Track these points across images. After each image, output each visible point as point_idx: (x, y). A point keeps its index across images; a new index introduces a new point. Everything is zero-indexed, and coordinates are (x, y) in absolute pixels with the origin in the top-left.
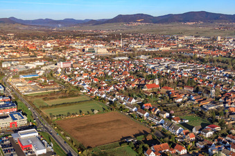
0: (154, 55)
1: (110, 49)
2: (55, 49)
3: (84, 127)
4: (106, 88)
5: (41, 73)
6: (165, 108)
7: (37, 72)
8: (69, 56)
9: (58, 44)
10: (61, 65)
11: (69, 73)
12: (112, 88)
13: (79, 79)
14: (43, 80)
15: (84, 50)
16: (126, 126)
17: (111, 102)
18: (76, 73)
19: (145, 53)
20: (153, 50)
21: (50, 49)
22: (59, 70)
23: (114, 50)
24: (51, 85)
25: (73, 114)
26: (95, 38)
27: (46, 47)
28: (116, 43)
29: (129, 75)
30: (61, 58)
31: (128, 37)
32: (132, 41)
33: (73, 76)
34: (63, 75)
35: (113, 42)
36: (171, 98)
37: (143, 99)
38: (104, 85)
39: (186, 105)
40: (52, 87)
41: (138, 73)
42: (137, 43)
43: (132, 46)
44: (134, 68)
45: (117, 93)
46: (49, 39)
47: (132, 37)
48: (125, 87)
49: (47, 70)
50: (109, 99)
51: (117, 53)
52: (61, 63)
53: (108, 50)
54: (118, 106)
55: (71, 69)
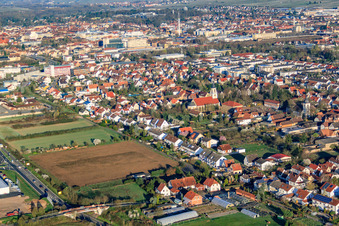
0: (239, 48)
1: (155, 40)
2: (47, 43)
3: (73, 163)
4: (125, 107)
5: (14, 86)
6: (215, 134)
7: (6, 84)
8: (70, 54)
9: (53, 32)
10: (52, 71)
11: (64, 86)
12: (136, 107)
13: (81, 94)
14: (15, 98)
15: (101, 44)
16: (141, 159)
17: (127, 128)
18: (77, 84)
19: (221, 45)
20: (241, 39)
21: (35, 44)
22: (48, 81)
23: (162, 42)
24: (29, 105)
25: (60, 147)
26: (130, 18)
27: (28, 40)
28: (171, 27)
29: (173, 85)
30: (54, 59)
31: (200, 14)
32: (205, 23)
33: (70, 90)
34: (53, 89)
35: (166, 25)
36: (233, 120)
37: (182, 122)
38: (123, 103)
39: (253, 129)
40: (31, 108)
41: (192, 81)
42: (214, 26)
43: (201, 33)
44: (189, 73)
45: (141, 113)
46: (36, 24)
47: (208, 13)
48: (159, 105)
49: (24, 80)
50: (125, 123)
51: (166, 46)
52: (52, 67)
53: (150, 42)
54: (136, 132)
55: (69, 78)
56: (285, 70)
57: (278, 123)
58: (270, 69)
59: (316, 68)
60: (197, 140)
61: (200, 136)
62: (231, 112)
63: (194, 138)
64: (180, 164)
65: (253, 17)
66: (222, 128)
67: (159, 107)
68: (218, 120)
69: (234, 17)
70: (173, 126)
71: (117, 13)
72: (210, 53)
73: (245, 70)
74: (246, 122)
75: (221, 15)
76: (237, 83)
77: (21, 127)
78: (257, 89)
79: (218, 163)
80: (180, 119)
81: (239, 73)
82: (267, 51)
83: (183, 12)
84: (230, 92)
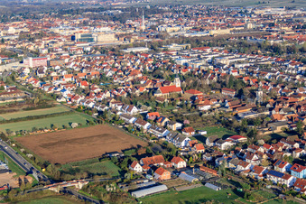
0: (197, 43)
1: (122, 35)
2: (24, 37)
3: (54, 144)
4: (98, 94)
6: (179, 118)
8: (45, 47)
9: (29, 27)
10: (30, 63)
11: (42, 75)
12: (108, 94)
13: (58, 83)
15: (73, 38)
17: (100, 113)
18: (54, 74)
19: (181, 40)
20: (199, 35)
21: (13, 38)
22: (27, 71)
23: (128, 37)
24: (11, 93)
25: (41, 129)
26: (99, 15)
27: (7, 35)
28: (136, 24)
29: (140, 75)
30: (32, 52)
31: (161, 12)
32: (166, 20)
33: (48, 79)
34: (32, 78)
35: (131, 22)
36: (194, 106)
37: (150, 108)
38: (95, 91)
39: (213, 113)
40: (13, 96)
41: (157, 72)
42: (174, 23)
43: (163, 29)
44: (153, 65)
45: (113, 100)
46: (13, 20)
47: (169, 12)
48: (128, 93)
49: (6, 71)
50: (98, 108)
51: (132, 41)
52: (31, 59)
53: (117, 36)
54: (109, 116)
55: (46, 68)
56: (239, 62)
57: (234, 109)
58: (226, 61)
59: (266, 61)
60: (163, 124)
61: (167, 120)
62: (193, 99)
63: (161, 122)
64: (150, 144)
65: (208, 15)
66: (186, 113)
67: (129, 94)
68: (181, 106)
69: (192, 14)
70: (141, 111)
71: (86, 10)
72: (171, 47)
73: (203, 62)
74: (206, 108)
75: (180, 14)
76: (196, 73)
77: (5, 112)
78: (215, 79)
79: (183, 144)
80: (148, 105)
81: (198, 65)
82: (223, 46)
83: (146, 10)
84: (191, 81)
